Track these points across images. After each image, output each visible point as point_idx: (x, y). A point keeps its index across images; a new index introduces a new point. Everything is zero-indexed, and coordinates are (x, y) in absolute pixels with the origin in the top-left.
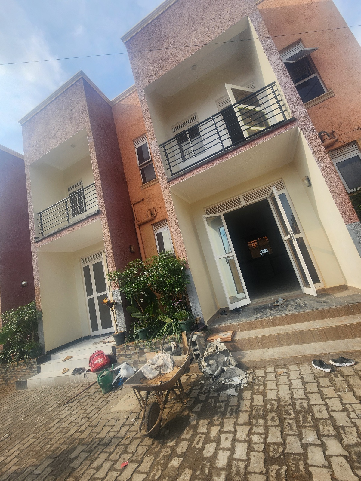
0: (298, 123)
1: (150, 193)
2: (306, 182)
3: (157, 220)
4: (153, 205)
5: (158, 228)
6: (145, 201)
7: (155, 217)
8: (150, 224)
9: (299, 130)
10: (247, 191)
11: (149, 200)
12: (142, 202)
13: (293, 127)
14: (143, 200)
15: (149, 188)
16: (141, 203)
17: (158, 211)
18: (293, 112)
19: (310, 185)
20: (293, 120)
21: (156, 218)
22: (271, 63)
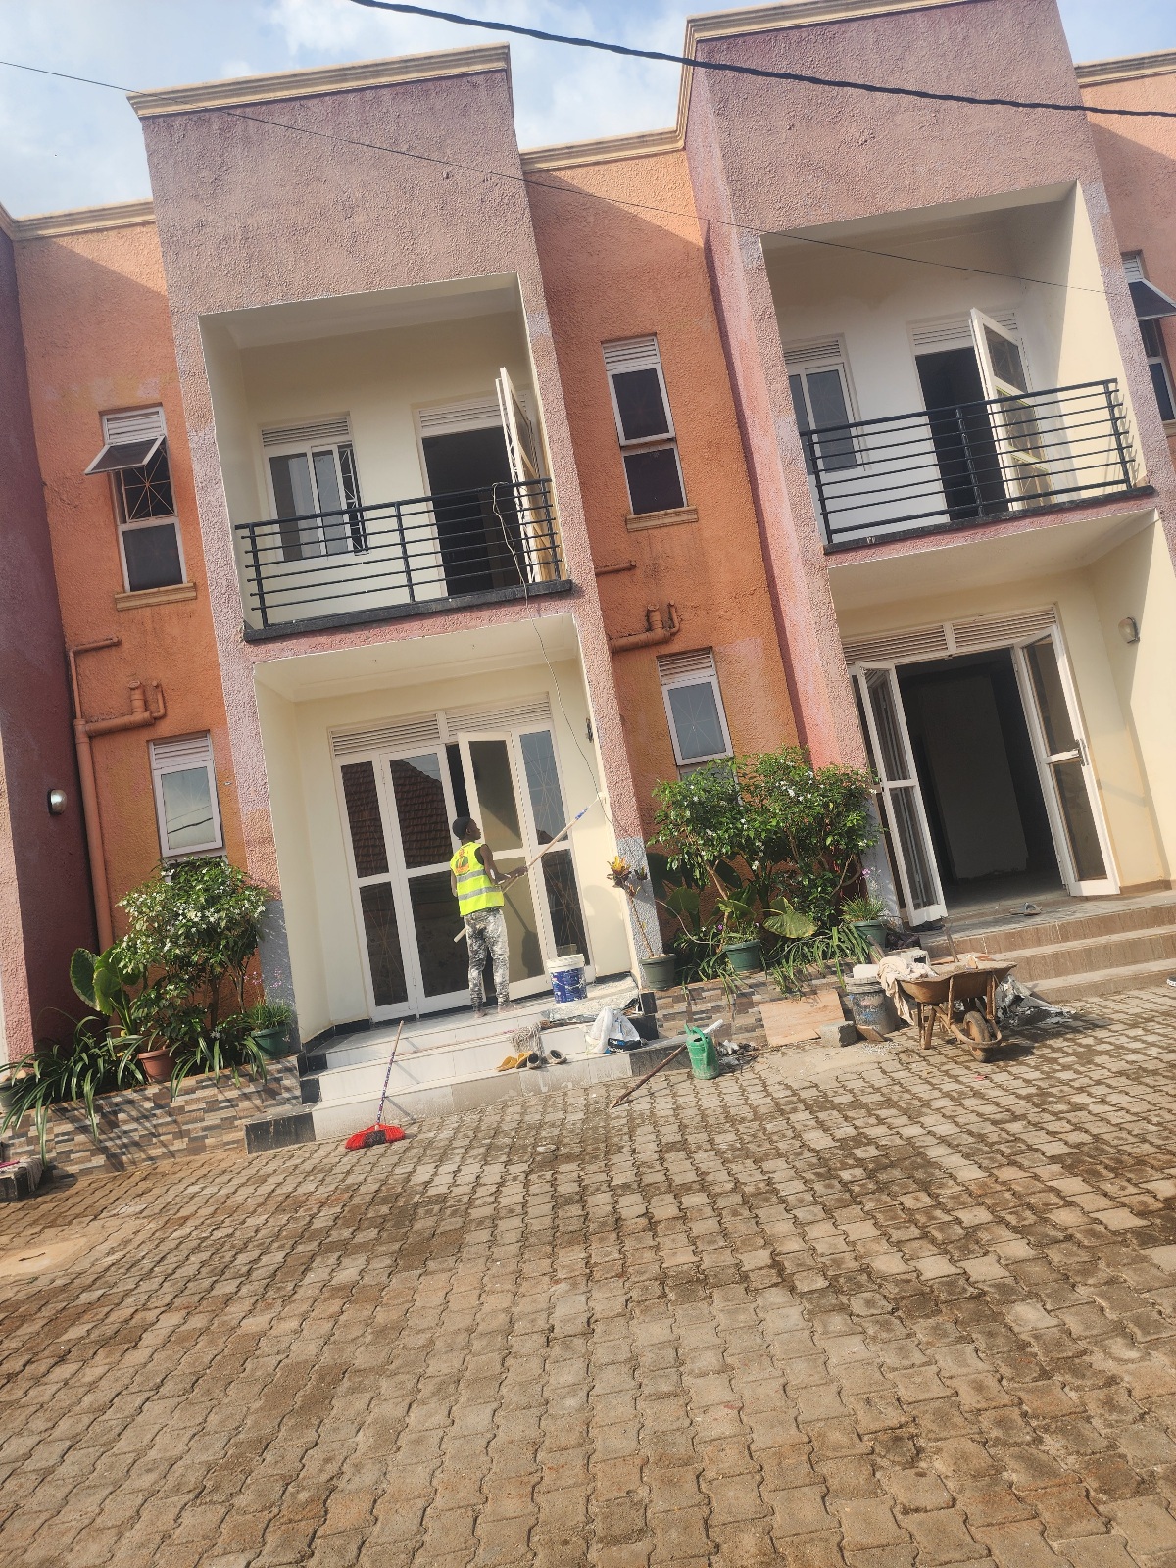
0: (1157, 500)
1: (660, 549)
2: (1128, 630)
3: (676, 646)
4: (670, 593)
5: (673, 671)
6: (639, 573)
7: (674, 634)
8: (653, 653)
9: (1156, 516)
10: (967, 617)
11: (655, 573)
12: (629, 573)
13: (1146, 505)
14: (632, 568)
15: (655, 532)
16: (625, 577)
17: (685, 617)
18: (1151, 473)
19: (1135, 639)
20: (1147, 492)
21: (676, 639)
22: (1119, 334)
